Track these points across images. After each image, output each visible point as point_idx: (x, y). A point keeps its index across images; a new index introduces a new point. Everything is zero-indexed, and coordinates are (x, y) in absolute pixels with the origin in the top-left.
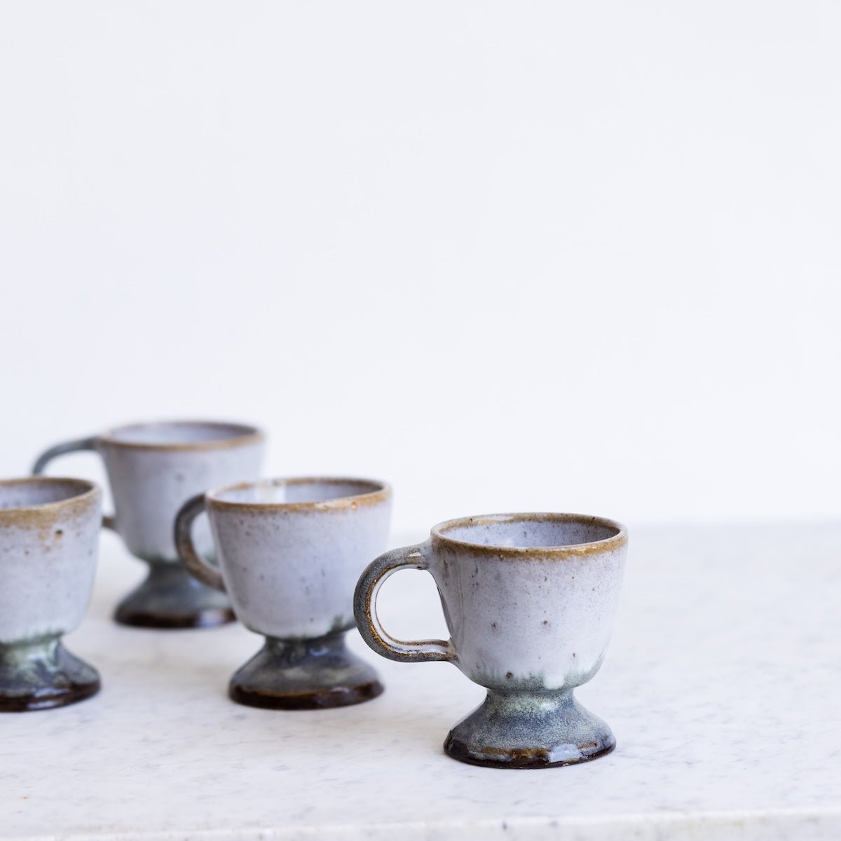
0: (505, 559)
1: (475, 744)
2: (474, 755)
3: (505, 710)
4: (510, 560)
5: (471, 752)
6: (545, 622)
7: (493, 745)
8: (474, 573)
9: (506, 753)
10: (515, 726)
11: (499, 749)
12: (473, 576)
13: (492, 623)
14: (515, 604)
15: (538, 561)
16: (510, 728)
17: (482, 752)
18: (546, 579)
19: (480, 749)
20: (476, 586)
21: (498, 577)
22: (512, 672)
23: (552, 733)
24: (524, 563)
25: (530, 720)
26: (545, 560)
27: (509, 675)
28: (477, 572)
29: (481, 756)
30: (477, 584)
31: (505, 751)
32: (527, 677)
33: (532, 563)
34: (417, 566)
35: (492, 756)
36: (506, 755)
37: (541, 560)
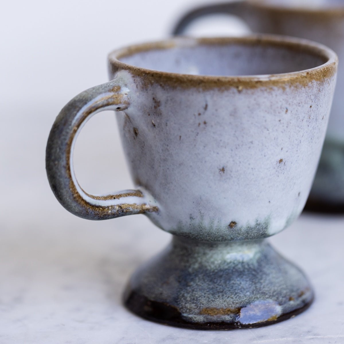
0: (244, 91)
1: (188, 305)
2: (191, 318)
3: (213, 263)
4: (250, 91)
5: (185, 315)
6: (281, 161)
7: (213, 305)
8: (202, 110)
9: (232, 312)
10: (230, 280)
11: (222, 309)
12: (199, 114)
13: (221, 168)
14: (252, 142)
15: (281, 91)
16: (225, 282)
17: (200, 313)
18: (287, 111)
19: (197, 311)
20: (202, 125)
21: (234, 113)
22: (236, 220)
23: (271, 283)
24: (266, 94)
25: (244, 271)
26: (288, 89)
27: (233, 224)
28: (206, 108)
29: (200, 319)
30: (205, 123)
31: (229, 310)
32: (253, 224)
33: (274, 93)
34: (115, 107)
35: (215, 318)
36: (232, 315)
37: (284, 89)
